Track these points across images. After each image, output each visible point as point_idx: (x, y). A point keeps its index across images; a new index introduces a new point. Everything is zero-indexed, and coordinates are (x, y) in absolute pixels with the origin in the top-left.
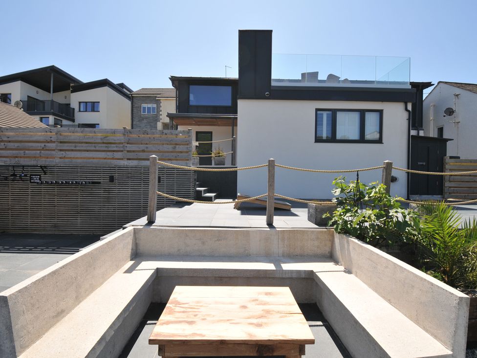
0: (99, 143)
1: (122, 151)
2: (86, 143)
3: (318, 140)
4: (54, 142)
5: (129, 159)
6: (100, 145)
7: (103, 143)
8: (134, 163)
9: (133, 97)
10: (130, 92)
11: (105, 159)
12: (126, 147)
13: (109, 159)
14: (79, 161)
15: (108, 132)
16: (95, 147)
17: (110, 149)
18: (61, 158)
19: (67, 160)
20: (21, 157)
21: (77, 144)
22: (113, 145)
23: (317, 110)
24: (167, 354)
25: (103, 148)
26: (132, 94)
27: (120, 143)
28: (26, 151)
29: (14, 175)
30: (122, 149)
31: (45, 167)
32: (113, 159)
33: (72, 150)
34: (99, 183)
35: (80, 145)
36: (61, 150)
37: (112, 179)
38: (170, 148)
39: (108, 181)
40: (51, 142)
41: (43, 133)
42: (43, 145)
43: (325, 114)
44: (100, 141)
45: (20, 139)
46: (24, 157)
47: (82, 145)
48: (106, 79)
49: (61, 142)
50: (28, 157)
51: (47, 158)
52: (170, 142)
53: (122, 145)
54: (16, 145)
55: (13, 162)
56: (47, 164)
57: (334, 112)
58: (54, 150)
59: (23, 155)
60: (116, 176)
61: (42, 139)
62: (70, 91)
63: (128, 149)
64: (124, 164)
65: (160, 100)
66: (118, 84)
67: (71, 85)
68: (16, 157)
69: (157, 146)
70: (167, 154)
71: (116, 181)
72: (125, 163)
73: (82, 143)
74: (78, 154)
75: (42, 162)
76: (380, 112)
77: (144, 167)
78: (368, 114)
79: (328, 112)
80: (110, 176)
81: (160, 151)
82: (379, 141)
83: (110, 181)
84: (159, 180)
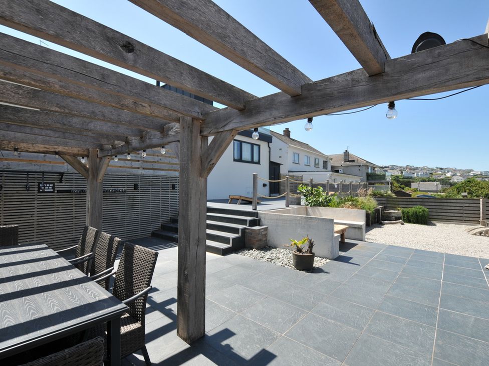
1: (138, 161)
3: (235, 160)
5: (144, 169)
8: (150, 172)
11: (121, 167)
13: (128, 167)
23: (234, 140)
32: (131, 167)
37: (136, 187)
43: (236, 142)
57: (241, 143)
60: (139, 184)
63: (145, 159)
71: (139, 189)
72: (141, 172)
76: (259, 146)
77: (163, 176)
78: (254, 146)
79: (238, 142)
80: (134, 184)
81: (169, 163)
82: (259, 163)
83: (134, 189)
84: (173, 187)
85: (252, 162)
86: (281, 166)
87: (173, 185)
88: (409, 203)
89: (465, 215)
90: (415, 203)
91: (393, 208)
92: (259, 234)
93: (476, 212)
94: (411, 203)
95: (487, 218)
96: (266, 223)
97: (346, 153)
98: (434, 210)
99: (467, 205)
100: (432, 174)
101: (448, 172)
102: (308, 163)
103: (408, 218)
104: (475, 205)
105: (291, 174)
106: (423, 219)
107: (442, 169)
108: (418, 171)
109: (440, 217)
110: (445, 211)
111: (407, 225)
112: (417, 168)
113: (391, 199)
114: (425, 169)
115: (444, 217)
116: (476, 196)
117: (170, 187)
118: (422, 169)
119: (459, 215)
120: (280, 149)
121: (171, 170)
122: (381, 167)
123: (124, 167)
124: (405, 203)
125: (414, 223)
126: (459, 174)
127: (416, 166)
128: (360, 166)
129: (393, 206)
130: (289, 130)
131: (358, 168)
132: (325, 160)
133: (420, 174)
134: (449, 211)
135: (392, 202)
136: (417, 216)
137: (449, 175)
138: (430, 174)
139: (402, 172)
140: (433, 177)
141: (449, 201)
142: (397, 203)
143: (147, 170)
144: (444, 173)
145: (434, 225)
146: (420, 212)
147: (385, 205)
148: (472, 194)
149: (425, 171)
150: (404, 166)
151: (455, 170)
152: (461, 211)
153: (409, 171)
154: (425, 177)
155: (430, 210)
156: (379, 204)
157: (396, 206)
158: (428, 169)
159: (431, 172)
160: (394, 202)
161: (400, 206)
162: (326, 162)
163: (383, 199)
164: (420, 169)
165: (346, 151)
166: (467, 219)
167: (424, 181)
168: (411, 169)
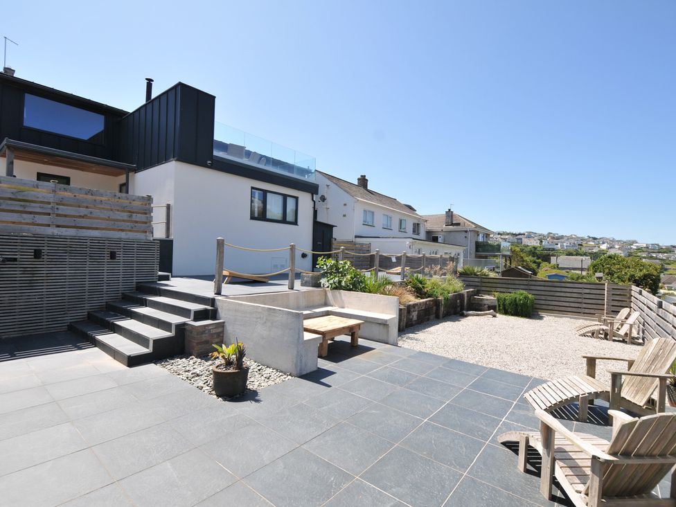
1: (49, 214)
3: (253, 218)
5: (58, 226)
6: (9, 202)
7: (17, 200)
8: (70, 232)
11: (14, 223)
12: (57, 209)
13: (27, 224)
15: (25, 184)
17: (27, 209)
22: (33, 204)
23: (252, 188)
25: (16, 206)
27: (46, 203)
30: (49, 211)
32: (34, 224)
34: (15, 260)
37: (37, 254)
38: (125, 216)
39: (33, 257)
43: (257, 193)
44: (9, 196)
52: (124, 209)
53: (49, 206)
57: (265, 192)
60: (45, 250)
63: (60, 212)
64: (53, 233)
69: (105, 212)
70: (119, 223)
71: (46, 257)
72: (57, 231)
76: (297, 198)
77: (92, 239)
78: (288, 198)
79: (260, 192)
80: (35, 250)
81: (109, 219)
82: (295, 223)
83: (35, 258)
84: (113, 256)
85: (284, 220)
86: (334, 228)
87: (111, 252)
88: (510, 286)
89: (584, 306)
90: (517, 287)
91: (489, 293)
92: (203, 332)
93: (600, 302)
94: (513, 286)
95: (612, 311)
96: (224, 315)
97: (450, 214)
98: (543, 298)
99: (588, 291)
100: (581, 245)
101: (603, 243)
102: (389, 224)
103: (504, 308)
104: (598, 292)
105: (358, 240)
106: (524, 310)
107: (595, 239)
108: (563, 240)
109: (550, 307)
110: (557, 299)
111: (501, 318)
112: (562, 237)
113: (487, 280)
114: (572, 238)
115: (556, 308)
116: (618, 277)
117: (107, 256)
118: (569, 238)
119: (577, 305)
120: (345, 205)
121: (113, 230)
122: (514, 234)
123: (20, 223)
124: (504, 286)
125: (512, 315)
126: (617, 247)
127: (560, 234)
128: (466, 232)
129: (488, 289)
130: (366, 178)
131: (464, 234)
132: (417, 222)
133: (565, 244)
134: (562, 299)
135: (488, 285)
136: (517, 305)
137: (604, 247)
138: (579, 245)
139: (541, 242)
140: (583, 249)
141: (563, 285)
142: (495, 285)
143: (65, 229)
144: (598, 245)
145: (541, 318)
146: (521, 300)
147: (479, 288)
148: (613, 275)
149: (572, 241)
150: (545, 233)
151: (613, 241)
152: (580, 300)
153: (552, 240)
154: (572, 249)
155: (537, 297)
156: (468, 286)
157: (492, 289)
158: (577, 238)
159: (581, 242)
160: (490, 285)
161: (499, 289)
162: (418, 224)
163: (477, 280)
164: (566, 238)
165: (450, 210)
166: (587, 311)
167: (570, 254)
168: (553, 238)
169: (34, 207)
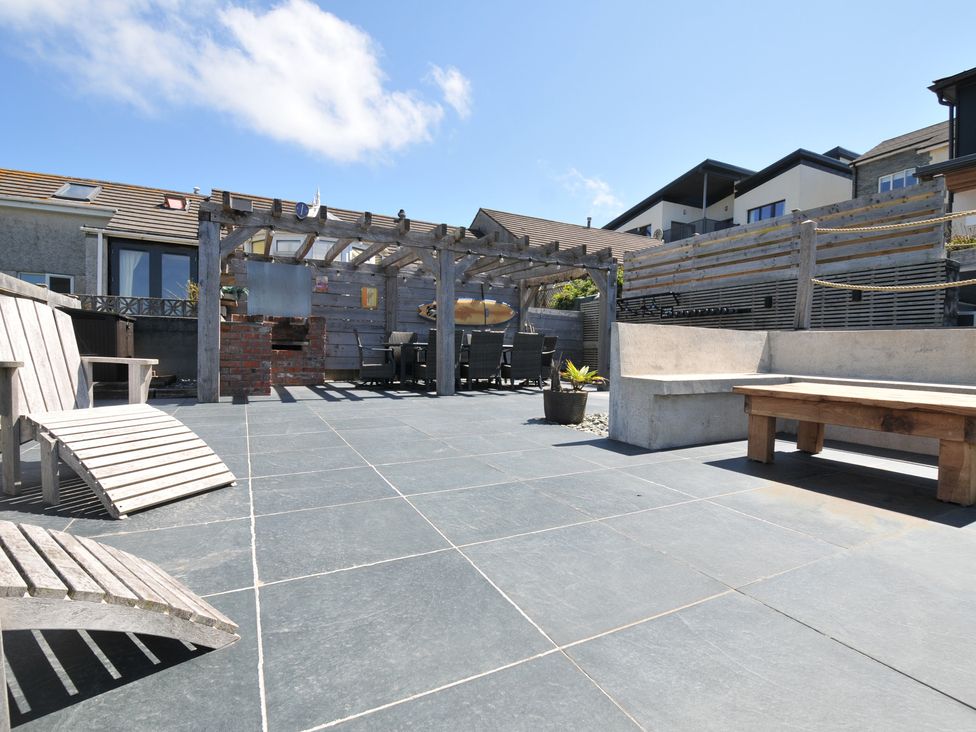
0: (752, 247)
1: (789, 253)
2: (733, 250)
4: (691, 258)
6: (753, 250)
7: (759, 245)
9: (856, 168)
10: (851, 159)
11: (761, 271)
12: (796, 244)
13: (767, 270)
14: (721, 280)
15: (766, 225)
16: (745, 254)
17: (768, 254)
18: (698, 280)
19: (705, 282)
20: (653, 286)
21: (720, 256)
22: (773, 246)
24: (754, 411)
26: (854, 163)
27: (786, 240)
28: (659, 278)
29: (644, 308)
30: (789, 249)
31: (678, 294)
32: (772, 269)
33: (714, 266)
34: (749, 311)
35: (724, 255)
36: (698, 269)
37: (769, 302)
39: (764, 306)
40: (688, 258)
41: (678, 249)
42: (676, 265)
44: (753, 243)
45: (652, 262)
46: (656, 286)
47: (728, 254)
48: (800, 151)
49: (699, 257)
50: (660, 285)
51: (682, 282)
53: (789, 243)
54: (649, 270)
55: (645, 292)
56: (681, 290)
58: (689, 270)
59: (654, 284)
60: (776, 296)
61: (675, 257)
62: (733, 195)
63: (799, 247)
64: (792, 275)
65: (928, 153)
66: (826, 154)
67: (736, 183)
68: (648, 287)
71: (776, 304)
72: (793, 273)
73: (727, 251)
74: (721, 271)
75: (675, 289)
80: (767, 298)
83: (766, 307)
169: (774, 249)
